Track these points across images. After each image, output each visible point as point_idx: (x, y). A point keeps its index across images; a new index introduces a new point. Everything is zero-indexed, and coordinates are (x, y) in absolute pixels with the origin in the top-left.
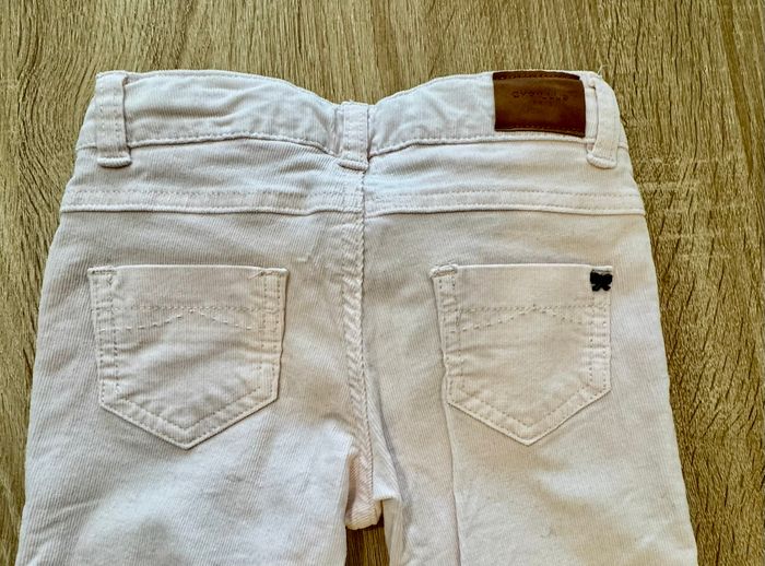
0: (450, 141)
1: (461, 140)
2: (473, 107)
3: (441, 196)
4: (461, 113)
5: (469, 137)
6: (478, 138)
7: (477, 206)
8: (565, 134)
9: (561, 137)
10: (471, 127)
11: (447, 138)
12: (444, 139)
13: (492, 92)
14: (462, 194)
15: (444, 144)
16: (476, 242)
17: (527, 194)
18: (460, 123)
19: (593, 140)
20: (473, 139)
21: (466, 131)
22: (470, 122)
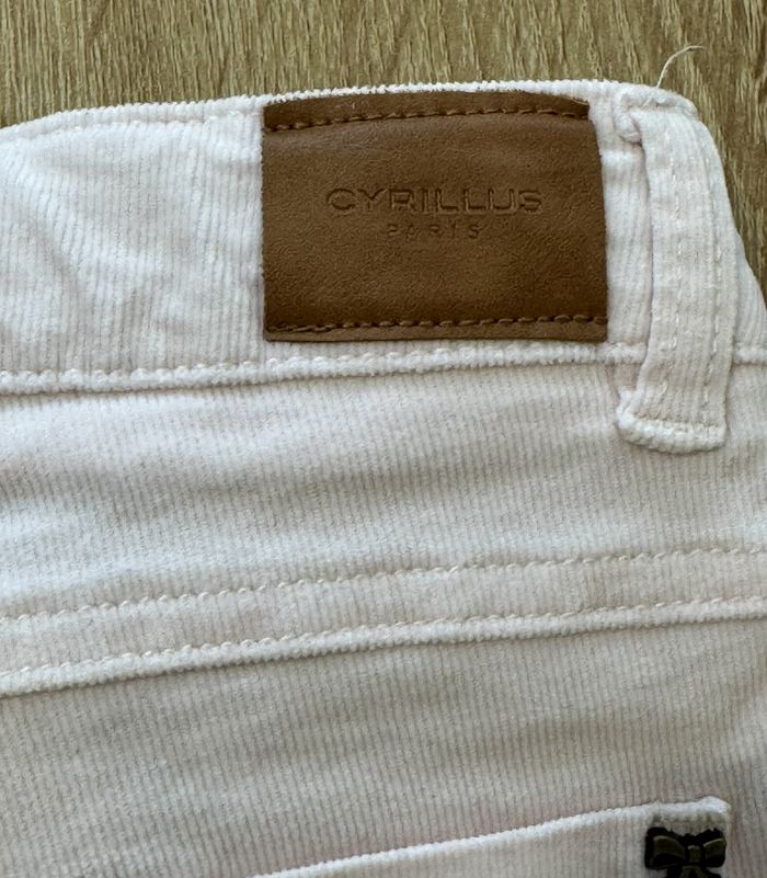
0: (99, 380)
1: (140, 376)
2: (182, 247)
3: (44, 623)
4: (141, 264)
5: (169, 366)
6: (201, 373)
7: (187, 656)
8: (527, 337)
9: (514, 352)
10: (175, 328)
11: (87, 367)
12: (73, 377)
13: (254, 184)
14: (127, 610)
15: (75, 393)
16: (185, 793)
17: (382, 582)
18: (136, 309)
19: (635, 352)
20: (181, 374)
21: (155, 343)
22: (172, 305)
